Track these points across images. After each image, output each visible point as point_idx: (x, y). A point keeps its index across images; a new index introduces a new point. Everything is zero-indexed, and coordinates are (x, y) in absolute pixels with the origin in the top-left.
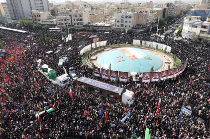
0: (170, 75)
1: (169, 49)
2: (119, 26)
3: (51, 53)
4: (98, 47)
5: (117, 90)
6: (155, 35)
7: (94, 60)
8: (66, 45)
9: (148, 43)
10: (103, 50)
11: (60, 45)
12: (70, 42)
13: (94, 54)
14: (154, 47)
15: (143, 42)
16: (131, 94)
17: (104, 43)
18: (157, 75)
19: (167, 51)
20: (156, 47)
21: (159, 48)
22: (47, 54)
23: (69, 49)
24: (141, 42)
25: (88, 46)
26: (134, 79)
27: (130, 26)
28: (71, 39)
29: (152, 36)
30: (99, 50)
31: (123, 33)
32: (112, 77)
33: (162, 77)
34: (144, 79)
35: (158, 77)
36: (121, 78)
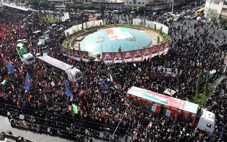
0: (137, 57)
2: (131, 3)
3: (39, 33)
7: (79, 41)
11: (54, 25)
13: (82, 35)
14: (152, 27)
22: (34, 34)
27: (143, 3)
30: (91, 30)
31: (133, 11)
32: (75, 56)
33: (126, 58)
34: (105, 60)
35: (120, 58)
36: (83, 58)
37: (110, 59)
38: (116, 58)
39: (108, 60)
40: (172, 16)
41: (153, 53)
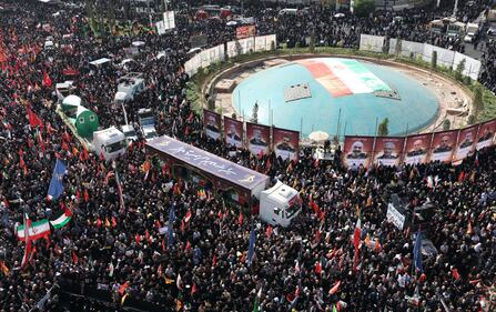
0: (440, 150)
1: (473, 67)
3: (104, 65)
4: (247, 55)
5: (251, 179)
6: (446, 22)
7: (225, 91)
8: (154, 42)
9: (409, 46)
10: (261, 65)
11: (137, 44)
12: (169, 34)
13: (228, 76)
14: (424, 58)
15: (393, 41)
16: (286, 193)
17: (266, 42)
18: (390, 145)
19: (464, 73)
20: (430, 60)
21: (439, 63)
22: (93, 67)
23: (159, 57)
24: (387, 43)
25: (216, 48)
26: (319, 155)
28: (173, 26)
29: (434, 26)
30: (247, 63)
31: (340, 11)
32: (253, 142)
33: (410, 155)
34: (350, 156)
35: (394, 154)
36: (279, 147)
37: (363, 156)
38: (381, 154)
39: (356, 157)
40: (457, 28)
41: (481, 140)
